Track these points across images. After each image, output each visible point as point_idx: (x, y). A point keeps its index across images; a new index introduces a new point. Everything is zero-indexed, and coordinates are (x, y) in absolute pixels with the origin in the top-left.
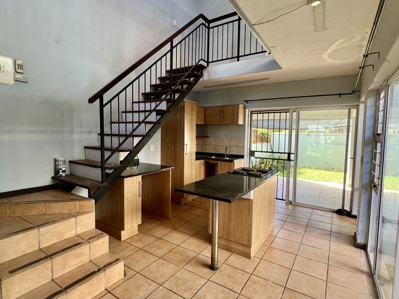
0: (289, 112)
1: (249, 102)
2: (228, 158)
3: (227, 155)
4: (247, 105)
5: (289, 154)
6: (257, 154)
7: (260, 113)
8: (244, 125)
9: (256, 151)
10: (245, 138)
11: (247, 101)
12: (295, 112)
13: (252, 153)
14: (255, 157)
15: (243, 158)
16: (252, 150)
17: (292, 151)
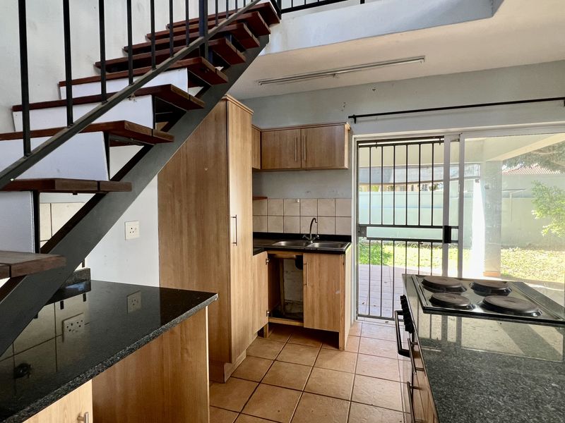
0: (440, 142)
1: (358, 119)
2: (317, 245)
3: (314, 235)
4: (354, 126)
5: (447, 230)
6: (371, 232)
7: (376, 146)
8: (348, 170)
9: (370, 225)
10: (351, 198)
11: (355, 117)
12: (455, 141)
13: (361, 230)
14: (368, 239)
15: (350, 241)
16: (361, 222)
17: (453, 221)
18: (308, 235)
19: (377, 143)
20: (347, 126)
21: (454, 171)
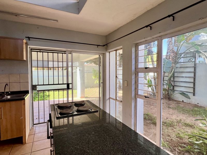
0: (65, 53)
1: (30, 39)
2: (9, 97)
3: (7, 92)
4: (29, 42)
5: (68, 85)
6: (39, 88)
7: (40, 52)
8: (26, 61)
9: (38, 85)
10: (28, 74)
11: (29, 38)
12: (70, 53)
13: (34, 87)
14: (37, 91)
15: (28, 93)
16: (34, 84)
17: (70, 82)
18: (3, 93)
19: (40, 50)
20: (25, 41)
21: (70, 64)
